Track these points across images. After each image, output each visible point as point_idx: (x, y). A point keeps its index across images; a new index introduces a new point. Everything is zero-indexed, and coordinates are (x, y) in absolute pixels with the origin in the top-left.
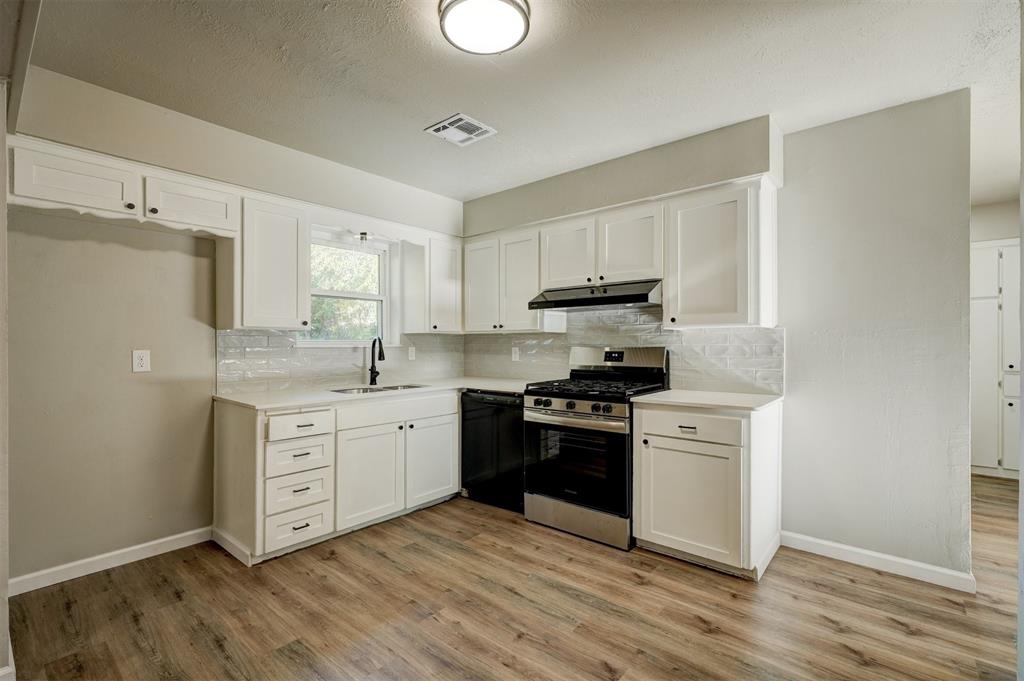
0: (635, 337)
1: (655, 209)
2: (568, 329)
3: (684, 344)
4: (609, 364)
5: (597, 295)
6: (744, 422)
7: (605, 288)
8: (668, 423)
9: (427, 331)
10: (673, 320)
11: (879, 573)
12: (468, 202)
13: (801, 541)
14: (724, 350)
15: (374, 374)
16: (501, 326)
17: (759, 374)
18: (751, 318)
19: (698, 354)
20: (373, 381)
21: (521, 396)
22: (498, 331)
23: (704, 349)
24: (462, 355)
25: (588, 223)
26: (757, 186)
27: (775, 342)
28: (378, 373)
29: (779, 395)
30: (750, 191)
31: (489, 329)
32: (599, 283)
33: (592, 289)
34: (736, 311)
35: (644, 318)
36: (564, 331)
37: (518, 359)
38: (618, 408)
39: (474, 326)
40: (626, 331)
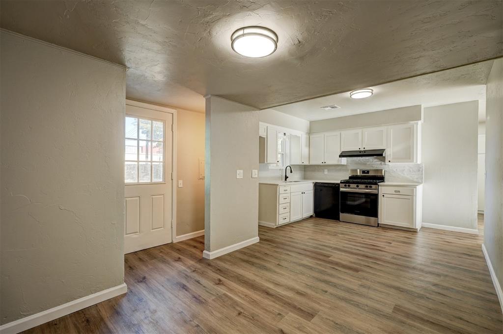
1: (383, 128)
2: (347, 163)
3: (391, 169)
4: (364, 174)
5: (361, 154)
6: (415, 189)
7: (365, 151)
8: (391, 190)
9: (301, 164)
10: (389, 161)
12: (312, 122)
13: (427, 225)
14: (403, 170)
15: (286, 178)
16: (325, 162)
17: (415, 177)
18: (415, 161)
19: (395, 171)
20: (286, 180)
21: (338, 184)
22: (323, 164)
23: (397, 170)
25: (359, 131)
26: (417, 124)
27: (420, 168)
28: (288, 177)
29: (422, 183)
30: (415, 125)
31: (321, 163)
32: (363, 150)
33: (360, 152)
34: (410, 159)
36: (346, 164)
37: (327, 173)
38: (374, 186)
39: (313, 162)
40: (369, 164)
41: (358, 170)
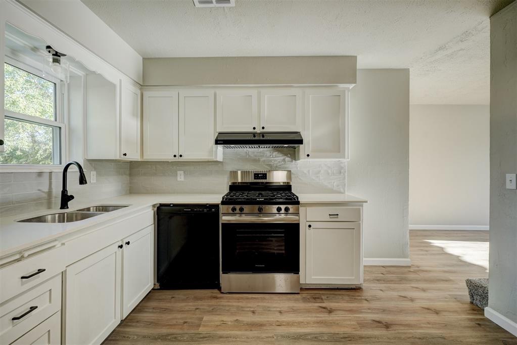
0: (270, 164)
1: (297, 91)
3: (298, 169)
4: (258, 181)
6: (361, 208)
7: (263, 134)
9: (118, 158)
10: (308, 155)
11: (383, 267)
12: (148, 59)
14: (319, 172)
15: (66, 199)
16: (181, 156)
17: (335, 184)
18: (347, 156)
19: (305, 174)
20: (64, 205)
22: (178, 159)
23: (309, 171)
24: (128, 177)
25: (254, 93)
26: (349, 89)
27: (342, 168)
28: (72, 197)
29: (344, 193)
30: (346, 92)
31: (170, 158)
32: (260, 131)
33: (254, 134)
34: (340, 152)
35: (275, 154)
36: (222, 160)
37: (182, 179)
38: (293, 208)
39: (152, 154)
40: (264, 161)
41: (239, 172)
